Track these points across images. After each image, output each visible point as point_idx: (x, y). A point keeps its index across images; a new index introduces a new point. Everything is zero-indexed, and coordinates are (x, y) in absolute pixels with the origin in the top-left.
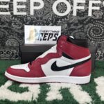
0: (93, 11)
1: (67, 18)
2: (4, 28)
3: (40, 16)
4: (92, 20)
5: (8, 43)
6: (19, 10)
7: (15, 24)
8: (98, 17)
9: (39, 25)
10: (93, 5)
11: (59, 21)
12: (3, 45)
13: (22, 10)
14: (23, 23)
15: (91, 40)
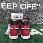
0: (34, 8)
1: (25, 10)
3: (16, 9)
4: (33, 11)
5: (6, 18)
6: (9, 7)
7: (8, 12)
8: (35, 10)
11: (22, 11)
12: (4, 19)
13: (10, 7)
14: (11, 11)
15: (33, 17)
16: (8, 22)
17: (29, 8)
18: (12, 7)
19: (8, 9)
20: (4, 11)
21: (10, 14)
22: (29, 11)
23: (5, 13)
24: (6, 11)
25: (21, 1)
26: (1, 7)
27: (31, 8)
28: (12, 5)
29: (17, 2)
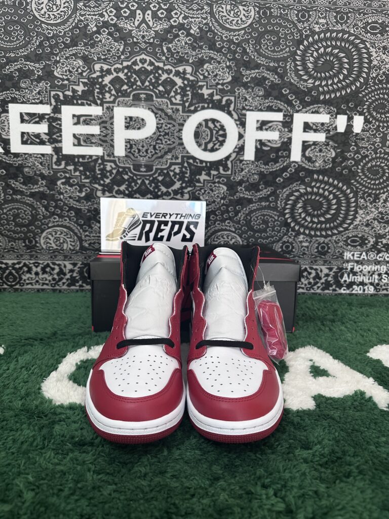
0: (305, 146)
1: (226, 168)
2: (32, 195)
3: (143, 161)
4: (301, 174)
5: (47, 239)
6: (79, 140)
7: (67, 182)
8: (319, 164)
10: (307, 127)
11: (203, 177)
12: (32, 247)
13: (87, 140)
14: (95, 179)
15: (298, 233)
16: (73, 281)
17: (262, 151)
18: (106, 140)
19: (70, 159)
20: (29, 180)
21: (84, 207)
22: (267, 179)
23: (41, 196)
24: (52, 181)
25: (193, 85)
26: (6, 143)
27: (286, 146)
28: (106, 123)
29: (149, 98)
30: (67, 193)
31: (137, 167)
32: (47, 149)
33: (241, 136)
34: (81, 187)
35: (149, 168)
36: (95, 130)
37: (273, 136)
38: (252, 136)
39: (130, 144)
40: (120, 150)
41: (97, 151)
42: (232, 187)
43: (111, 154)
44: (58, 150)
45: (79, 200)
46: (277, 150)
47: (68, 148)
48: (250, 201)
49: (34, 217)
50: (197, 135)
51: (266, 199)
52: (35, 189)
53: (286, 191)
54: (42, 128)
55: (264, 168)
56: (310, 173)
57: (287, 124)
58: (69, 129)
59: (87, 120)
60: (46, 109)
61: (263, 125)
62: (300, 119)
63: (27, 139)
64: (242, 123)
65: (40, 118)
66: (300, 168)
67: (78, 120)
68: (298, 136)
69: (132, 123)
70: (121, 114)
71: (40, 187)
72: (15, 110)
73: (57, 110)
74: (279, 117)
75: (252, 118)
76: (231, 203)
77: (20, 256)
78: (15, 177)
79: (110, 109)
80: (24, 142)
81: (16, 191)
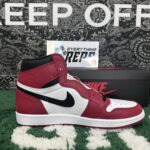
0: (143, 20)
2: (15, 44)
3: (66, 27)
6: (37, 19)
7: (31, 38)
9: (66, 39)
10: (143, 11)
11: (94, 35)
13: (41, 19)
14: (43, 37)
15: (140, 61)
17: (122, 22)
18: (49, 18)
19: (32, 28)
20: (13, 38)
21: (38, 50)
22: (125, 35)
23: (18, 45)
24: (24, 38)
26: (3, 21)
27: (134, 20)
28: (49, 11)
30: (31, 43)
31: (63, 31)
32: (22, 23)
33: (112, 16)
34: (37, 40)
35: (69, 31)
36: (44, 14)
37: (127, 15)
38: (118, 15)
39: (60, 20)
40: (55, 23)
41: (45, 24)
42: (108, 39)
43: (51, 25)
44: (27, 24)
45: (36, 46)
46: (129, 22)
47: (32, 22)
48: (117, 46)
49: (16, 55)
50: (91, 15)
51: (124, 45)
52: (16, 41)
53: (134, 41)
54: (20, 14)
55: (123, 30)
56: (145, 32)
57: (134, 10)
58: (32, 14)
59: (41, 10)
60: (22, 5)
61: (122, 10)
62: (140, 7)
63: (13, 19)
64: (112, 9)
65: (19, 9)
66: (140, 30)
67: (36, 9)
68: (139, 15)
69: (61, 10)
70: (56, 6)
71: (19, 41)
72: (8, 6)
73: (27, 5)
74: (130, 6)
75: (117, 7)
76: (108, 47)
77: (8, 73)
78: (7, 36)
79: (51, 5)
80: (12, 20)
81: (7, 43)
